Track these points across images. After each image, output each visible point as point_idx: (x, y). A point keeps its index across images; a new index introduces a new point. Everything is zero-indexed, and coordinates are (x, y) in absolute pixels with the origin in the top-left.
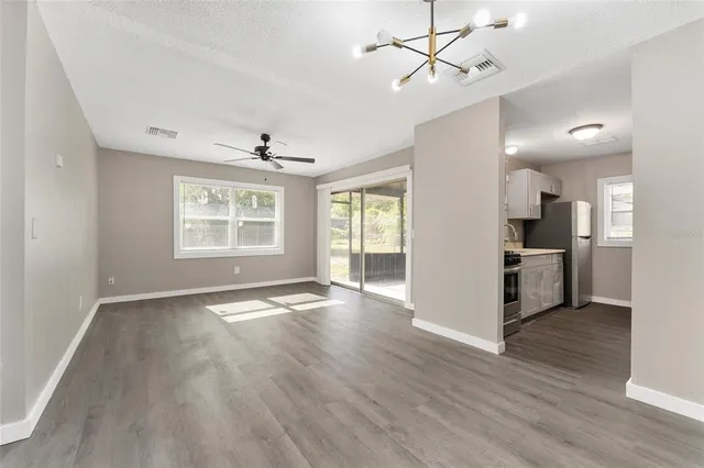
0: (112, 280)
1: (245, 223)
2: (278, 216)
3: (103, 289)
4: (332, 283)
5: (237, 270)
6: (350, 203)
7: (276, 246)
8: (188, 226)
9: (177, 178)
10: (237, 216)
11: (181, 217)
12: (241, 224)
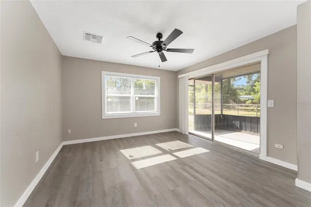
0: (69, 131)
1: (139, 98)
2: (156, 94)
3: (64, 137)
4: (190, 133)
5: (136, 125)
6: (194, 86)
7: (155, 110)
8: (109, 100)
9: (103, 72)
10: (135, 94)
11: (106, 95)
12: (137, 99)
